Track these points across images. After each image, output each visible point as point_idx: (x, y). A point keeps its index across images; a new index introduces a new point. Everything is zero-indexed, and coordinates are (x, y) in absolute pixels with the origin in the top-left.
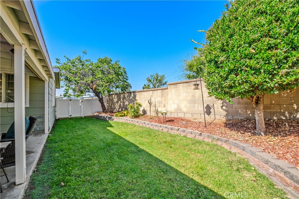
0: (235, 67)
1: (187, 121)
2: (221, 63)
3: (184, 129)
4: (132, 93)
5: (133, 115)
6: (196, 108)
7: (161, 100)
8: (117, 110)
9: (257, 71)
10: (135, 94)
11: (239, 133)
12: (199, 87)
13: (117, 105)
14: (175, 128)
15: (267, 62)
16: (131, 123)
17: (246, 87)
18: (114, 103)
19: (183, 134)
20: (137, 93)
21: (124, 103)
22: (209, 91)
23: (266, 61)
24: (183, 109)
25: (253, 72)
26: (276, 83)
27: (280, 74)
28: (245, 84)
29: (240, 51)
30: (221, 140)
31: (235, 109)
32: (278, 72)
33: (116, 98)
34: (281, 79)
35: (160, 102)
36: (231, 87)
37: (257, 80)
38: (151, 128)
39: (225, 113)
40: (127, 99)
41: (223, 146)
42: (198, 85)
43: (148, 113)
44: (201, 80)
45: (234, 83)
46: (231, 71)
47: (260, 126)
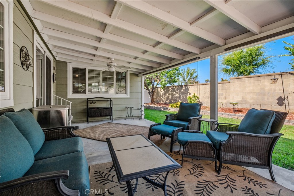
4: (184, 87)
7: (221, 93)
8: (164, 101)
10: (187, 87)
13: (164, 97)
18: (160, 95)
21: (174, 95)
24: (249, 101)
33: (163, 91)
40: (177, 92)
43: (205, 104)
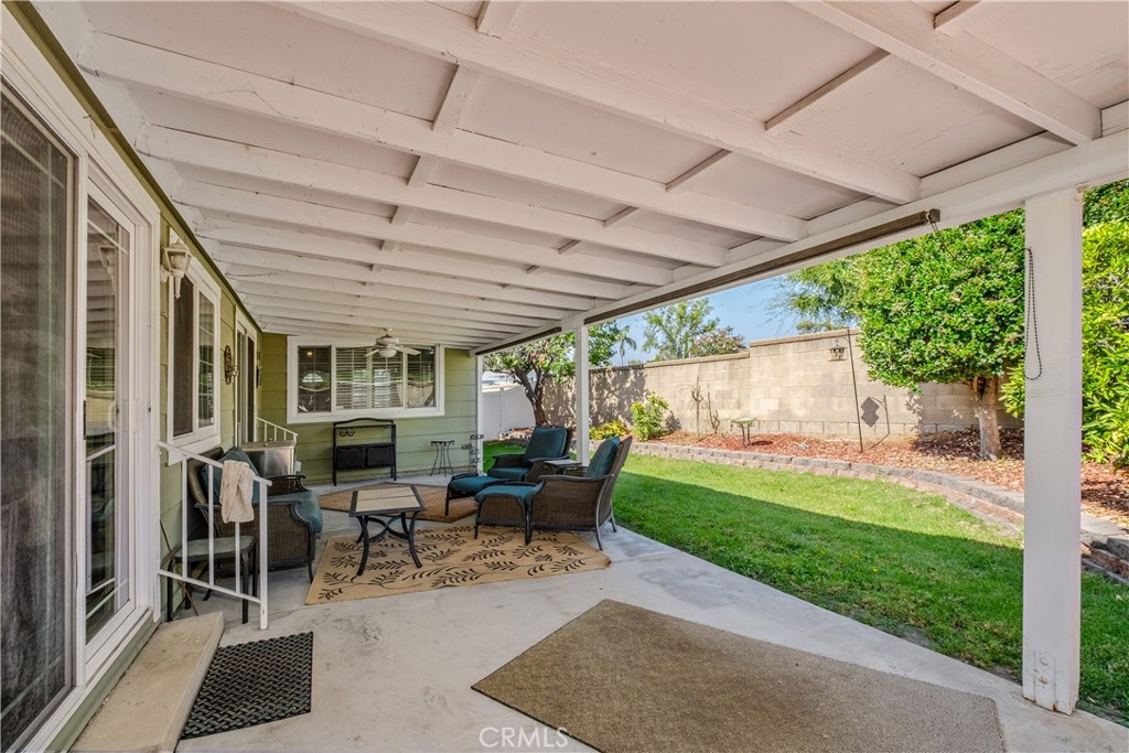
0: (923, 325)
1: (810, 442)
2: (896, 315)
3: (806, 458)
4: (632, 371)
5: (646, 431)
6: (835, 408)
7: (728, 389)
9: (964, 336)
10: (641, 374)
11: (943, 460)
12: (846, 355)
14: (780, 456)
15: (981, 320)
16: (643, 453)
17: (945, 363)
18: (568, 400)
19: (802, 470)
20: (645, 372)
21: (605, 399)
22: (870, 369)
23: (980, 317)
24: (796, 412)
25: (957, 336)
26: (1000, 356)
27: (1006, 340)
28: (942, 357)
29: (932, 296)
30: (898, 474)
31: (943, 406)
32: (1002, 338)
34: (1007, 349)
35: (724, 395)
36: (915, 363)
37: (963, 352)
38: (712, 461)
39: (916, 418)
40: (613, 389)
41: (901, 484)
42: (841, 350)
43: (688, 426)
44: (849, 335)
45: (921, 356)
46: (914, 334)
47: (987, 440)
